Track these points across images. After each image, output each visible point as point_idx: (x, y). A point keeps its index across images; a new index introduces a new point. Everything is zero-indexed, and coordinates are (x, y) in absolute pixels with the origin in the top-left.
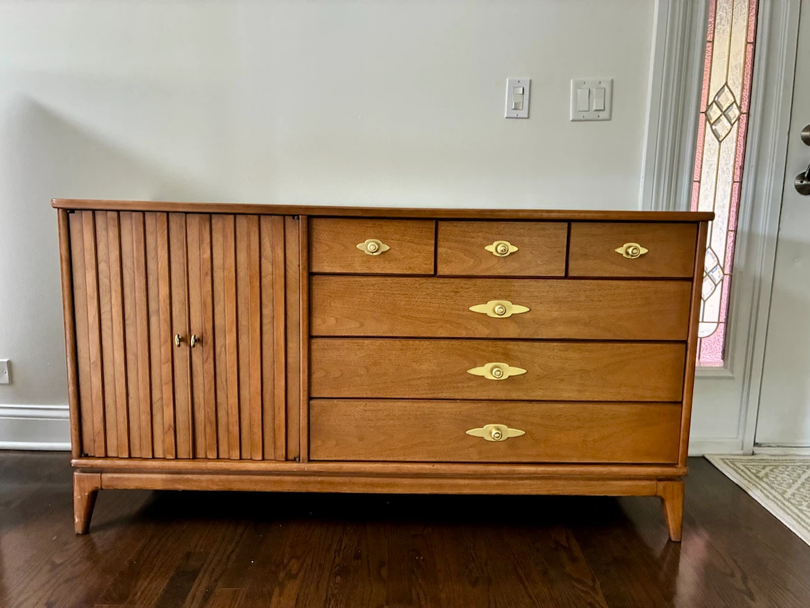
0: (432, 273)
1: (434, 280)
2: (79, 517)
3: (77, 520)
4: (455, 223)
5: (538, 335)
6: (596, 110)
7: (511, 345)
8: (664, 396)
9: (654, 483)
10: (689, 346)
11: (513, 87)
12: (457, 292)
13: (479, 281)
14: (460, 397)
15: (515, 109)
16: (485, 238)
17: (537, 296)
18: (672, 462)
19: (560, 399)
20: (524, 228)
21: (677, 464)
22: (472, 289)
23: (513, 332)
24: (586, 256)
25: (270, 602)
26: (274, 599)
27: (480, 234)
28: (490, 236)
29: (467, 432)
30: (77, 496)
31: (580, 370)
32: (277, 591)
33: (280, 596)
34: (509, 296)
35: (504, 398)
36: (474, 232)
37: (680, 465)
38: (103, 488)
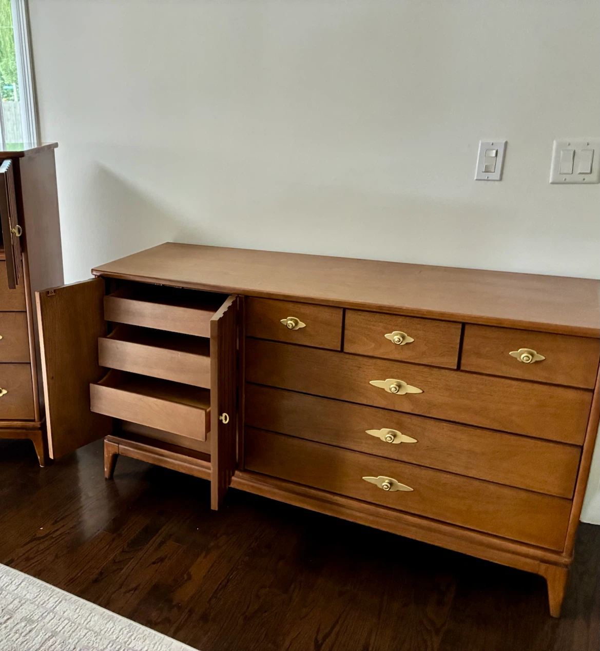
0: (339, 349)
1: (341, 355)
2: (107, 468)
3: (106, 469)
4: (360, 313)
5: (429, 413)
6: (580, 173)
7: (405, 418)
8: (555, 490)
9: (537, 562)
10: (584, 451)
11: (486, 149)
12: (360, 367)
13: (379, 361)
14: (359, 450)
15: (486, 172)
16: (385, 328)
17: (430, 382)
18: (557, 550)
19: (448, 470)
20: (420, 324)
21: (563, 552)
22: (373, 367)
23: (407, 407)
24: (479, 355)
25: (196, 560)
26: (199, 560)
27: (381, 324)
28: (389, 326)
29: (363, 478)
30: (106, 455)
31: (467, 451)
32: (204, 553)
33: (204, 558)
34: (405, 377)
35: (396, 458)
36: (376, 322)
37: (564, 554)
38: (120, 453)
